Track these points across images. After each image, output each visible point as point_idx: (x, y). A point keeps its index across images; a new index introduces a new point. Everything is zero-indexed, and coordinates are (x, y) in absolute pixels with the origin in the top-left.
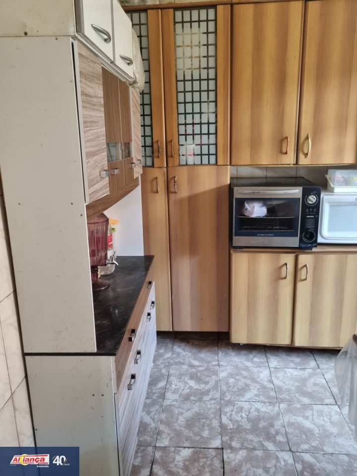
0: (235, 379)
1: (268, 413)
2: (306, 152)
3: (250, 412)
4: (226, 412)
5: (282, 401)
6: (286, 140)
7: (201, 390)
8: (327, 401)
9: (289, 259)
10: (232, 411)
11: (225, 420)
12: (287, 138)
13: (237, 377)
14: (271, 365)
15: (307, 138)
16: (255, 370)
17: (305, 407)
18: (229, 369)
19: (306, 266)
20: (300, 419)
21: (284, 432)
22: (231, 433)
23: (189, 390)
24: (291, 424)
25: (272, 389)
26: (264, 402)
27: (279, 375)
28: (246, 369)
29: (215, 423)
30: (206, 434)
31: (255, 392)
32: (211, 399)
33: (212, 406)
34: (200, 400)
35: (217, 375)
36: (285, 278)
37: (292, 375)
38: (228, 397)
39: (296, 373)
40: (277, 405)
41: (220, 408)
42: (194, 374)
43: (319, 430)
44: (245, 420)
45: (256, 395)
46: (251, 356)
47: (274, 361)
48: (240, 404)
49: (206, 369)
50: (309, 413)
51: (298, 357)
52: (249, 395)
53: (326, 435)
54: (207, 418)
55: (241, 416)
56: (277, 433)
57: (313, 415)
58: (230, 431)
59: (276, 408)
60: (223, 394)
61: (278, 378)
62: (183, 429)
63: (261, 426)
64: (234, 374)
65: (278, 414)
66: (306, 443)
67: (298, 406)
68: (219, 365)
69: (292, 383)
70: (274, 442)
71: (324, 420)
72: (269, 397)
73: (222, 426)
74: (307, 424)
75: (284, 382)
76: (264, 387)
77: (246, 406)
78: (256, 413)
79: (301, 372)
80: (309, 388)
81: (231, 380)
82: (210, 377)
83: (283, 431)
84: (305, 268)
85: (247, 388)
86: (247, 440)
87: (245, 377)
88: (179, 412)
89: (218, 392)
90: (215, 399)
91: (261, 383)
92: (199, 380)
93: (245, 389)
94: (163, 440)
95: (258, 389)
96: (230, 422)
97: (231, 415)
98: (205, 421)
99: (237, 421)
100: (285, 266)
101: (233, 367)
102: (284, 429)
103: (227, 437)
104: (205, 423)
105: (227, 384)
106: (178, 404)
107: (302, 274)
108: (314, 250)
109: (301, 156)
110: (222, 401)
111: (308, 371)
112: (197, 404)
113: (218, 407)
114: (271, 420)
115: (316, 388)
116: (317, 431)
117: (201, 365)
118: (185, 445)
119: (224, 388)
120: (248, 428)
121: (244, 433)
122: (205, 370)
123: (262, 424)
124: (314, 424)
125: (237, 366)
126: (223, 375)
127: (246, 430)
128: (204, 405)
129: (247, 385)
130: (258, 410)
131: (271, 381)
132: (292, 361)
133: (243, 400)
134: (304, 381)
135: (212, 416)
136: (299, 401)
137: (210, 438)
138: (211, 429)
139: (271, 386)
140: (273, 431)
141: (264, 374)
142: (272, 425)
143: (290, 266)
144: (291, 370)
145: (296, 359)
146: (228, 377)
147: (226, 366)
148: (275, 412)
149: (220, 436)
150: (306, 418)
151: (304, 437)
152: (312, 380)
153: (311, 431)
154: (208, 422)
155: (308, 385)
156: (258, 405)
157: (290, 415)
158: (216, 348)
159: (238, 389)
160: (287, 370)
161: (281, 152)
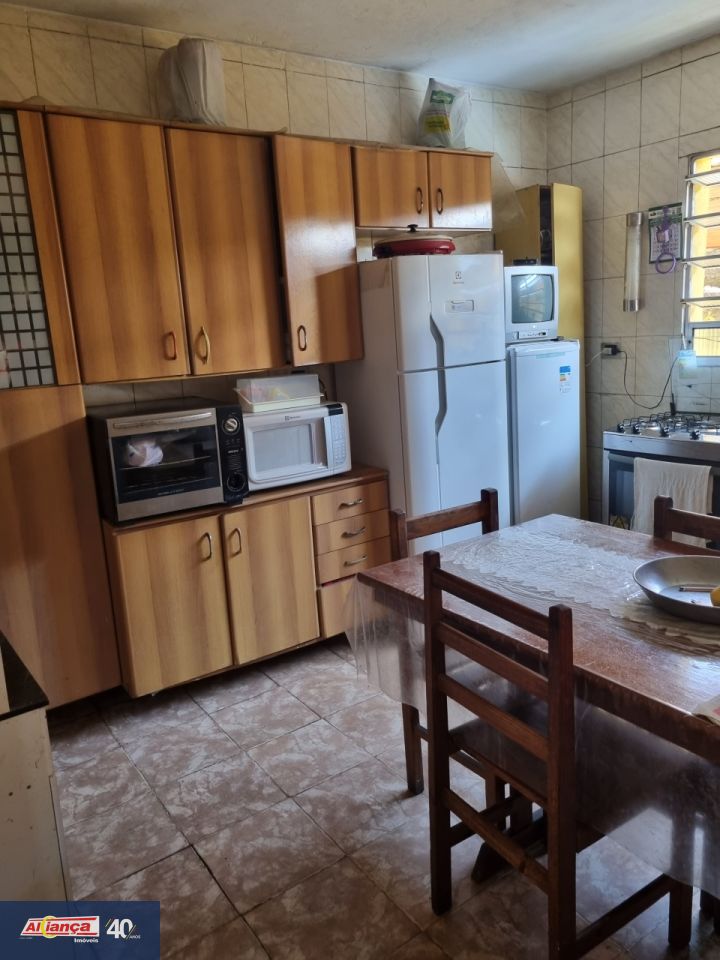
0: (161, 752)
1: (237, 770)
2: (204, 354)
3: (208, 782)
4: (172, 800)
5: (248, 747)
6: (171, 337)
7: (109, 792)
8: (308, 719)
9: (209, 525)
10: (180, 793)
11: (174, 810)
12: (171, 334)
13: (163, 749)
14: (209, 711)
15: (202, 333)
16: (189, 726)
17: (283, 740)
18: (144, 743)
19: (236, 530)
20: (283, 756)
21: (269, 781)
22: (194, 821)
23: (88, 802)
24: (274, 768)
25: (227, 740)
26: (223, 760)
27: (227, 718)
28: (172, 731)
29: (162, 821)
30: (154, 841)
31: (204, 753)
32: (136, 795)
33: (142, 803)
34: (117, 805)
35: (127, 760)
36: (209, 557)
37: (246, 709)
38: (163, 780)
39: (249, 705)
40: (244, 754)
41: (158, 799)
42: (83, 777)
43: (313, 756)
44: (207, 794)
45: (207, 757)
46: (171, 712)
47: (211, 704)
48: (186, 780)
49: (102, 761)
50: (291, 744)
51: (244, 684)
52: (195, 763)
53: (324, 759)
54: (143, 823)
55: (198, 793)
56: (261, 786)
57: (297, 744)
58: (191, 819)
59: (245, 760)
60: (152, 780)
61: (228, 722)
62: (111, 856)
63: (233, 790)
64: (155, 747)
65: (251, 765)
66: (302, 779)
67: (273, 742)
68: (120, 746)
69: (250, 719)
70: (263, 798)
71: (313, 743)
72: (227, 751)
73: (173, 819)
74: (296, 757)
75: (239, 724)
76: (213, 743)
77: (199, 777)
78: (219, 778)
79: (257, 701)
80: (277, 713)
81: (156, 757)
82: (116, 768)
83: (267, 780)
84: (236, 533)
85: (187, 755)
86: (223, 816)
87: (176, 743)
88: (87, 838)
89: (140, 781)
90: (141, 793)
91: (205, 740)
92: (97, 781)
93: (185, 757)
94: (83, 888)
95: (205, 749)
96: (183, 809)
97: (181, 800)
98: (141, 827)
99: (194, 802)
100: (206, 538)
101: (147, 739)
102: (269, 778)
103: (191, 829)
104: (144, 829)
105: (151, 763)
106: (78, 829)
107: (233, 545)
108: (246, 502)
109: (198, 362)
110: (157, 790)
111: (265, 696)
112: (114, 813)
113: (154, 799)
114: (245, 776)
115: (287, 712)
116: (311, 758)
117: (88, 758)
118: (126, 874)
119: (149, 771)
120: (216, 801)
121: (214, 811)
122: (99, 763)
123: (234, 788)
124: (304, 753)
125: (154, 733)
126: (136, 756)
127: (214, 806)
128: (129, 809)
129: (185, 751)
130: (218, 774)
131: (220, 730)
132: (238, 693)
133: (190, 772)
134: (266, 710)
135: (152, 815)
136: (271, 737)
137: (165, 844)
138: (159, 831)
139: (223, 736)
140: (253, 787)
141: (204, 726)
142: (249, 782)
143: (214, 537)
144: (242, 705)
145: (241, 689)
146: (147, 754)
147: (135, 742)
148: (245, 764)
149: (179, 833)
150: (292, 751)
151: (298, 773)
152: (277, 704)
153: (305, 763)
154: (148, 826)
155: (274, 712)
156: (217, 768)
157: (268, 758)
158: (103, 725)
159: (173, 762)
160: (236, 707)
161: (167, 357)
